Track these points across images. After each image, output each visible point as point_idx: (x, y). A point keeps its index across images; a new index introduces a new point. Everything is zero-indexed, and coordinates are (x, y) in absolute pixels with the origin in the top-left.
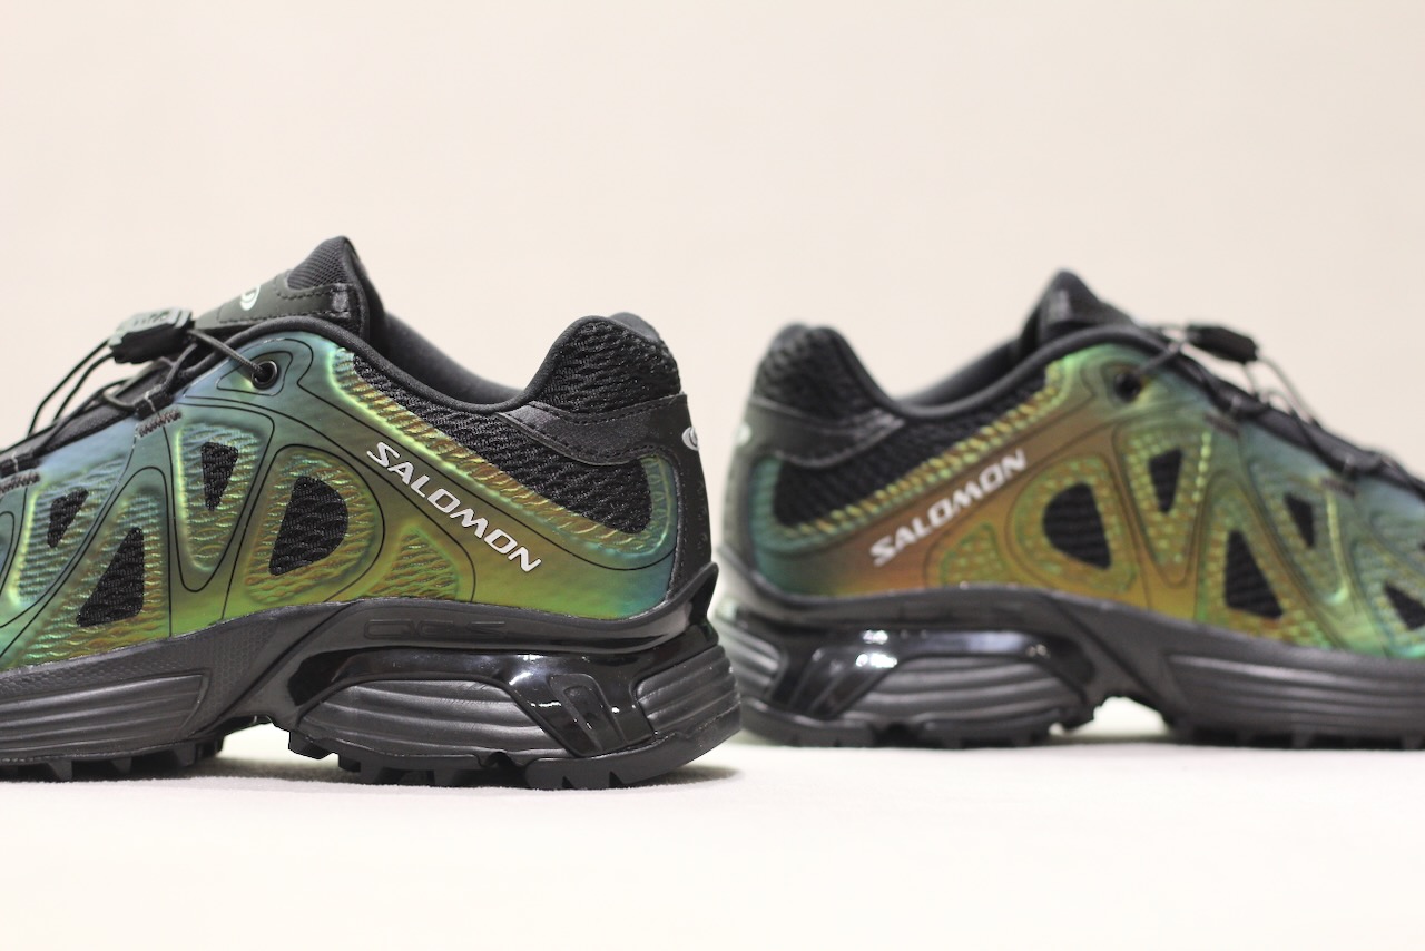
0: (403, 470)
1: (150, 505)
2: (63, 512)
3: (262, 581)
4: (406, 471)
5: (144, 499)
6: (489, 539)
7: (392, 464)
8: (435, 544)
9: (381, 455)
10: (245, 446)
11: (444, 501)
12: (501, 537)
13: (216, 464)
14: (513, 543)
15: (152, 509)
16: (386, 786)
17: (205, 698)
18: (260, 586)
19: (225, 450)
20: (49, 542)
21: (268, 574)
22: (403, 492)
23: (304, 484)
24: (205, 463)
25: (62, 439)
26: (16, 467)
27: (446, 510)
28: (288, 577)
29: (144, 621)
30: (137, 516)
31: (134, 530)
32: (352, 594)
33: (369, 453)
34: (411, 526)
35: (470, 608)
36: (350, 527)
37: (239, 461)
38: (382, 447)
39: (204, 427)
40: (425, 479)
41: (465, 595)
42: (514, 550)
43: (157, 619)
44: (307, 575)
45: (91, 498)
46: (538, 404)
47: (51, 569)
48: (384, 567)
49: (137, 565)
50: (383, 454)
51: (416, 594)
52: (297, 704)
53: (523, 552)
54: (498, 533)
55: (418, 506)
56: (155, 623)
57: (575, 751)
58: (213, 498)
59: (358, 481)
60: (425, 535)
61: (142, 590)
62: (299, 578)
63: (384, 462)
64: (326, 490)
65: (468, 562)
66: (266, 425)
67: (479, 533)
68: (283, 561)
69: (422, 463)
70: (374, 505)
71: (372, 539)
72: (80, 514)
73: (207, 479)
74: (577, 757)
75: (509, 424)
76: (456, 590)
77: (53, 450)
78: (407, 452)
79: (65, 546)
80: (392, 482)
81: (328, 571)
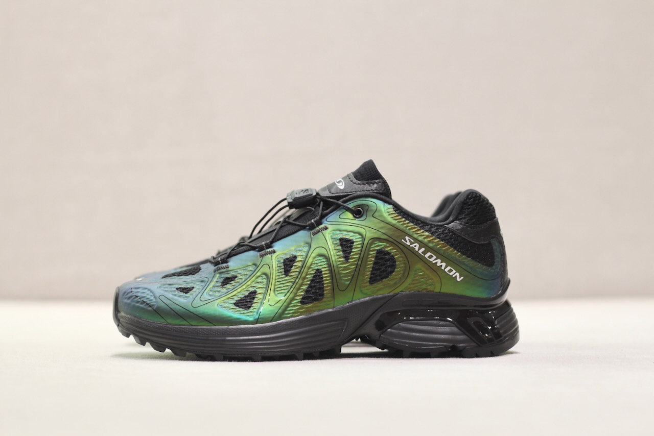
0: (415, 246)
1: (322, 260)
2: (288, 264)
3: (366, 286)
4: (416, 246)
5: (320, 258)
6: (446, 270)
7: (411, 243)
8: (427, 272)
9: (407, 241)
10: (356, 238)
11: (430, 257)
12: (451, 269)
13: (346, 245)
14: (454, 271)
15: (324, 262)
16: (410, 359)
17: (346, 329)
18: (366, 288)
19: (349, 240)
20: (285, 274)
21: (368, 284)
22: (416, 254)
23: (379, 252)
24: (342, 245)
25: (279, 237)
26: (265, 248)
27: (431, 260)
28: (375, 285)
29: (325, 302)
30: (318, 264)
31: (318, 270)
32: (397, 291)
33: (403, 240)
34: (419, 266)
35: (440, 294)
36: (397, 266)
37: (355, 244)
38: (407, 238)
39: (338, 232)
40: (423, 249)
41: (437, 290)
42: (455, 273)
43: (329, 301)
44: (382, 284)
45: (298, 259)
46: (457, 222)
47: (288, 284)
48: (409, 281)
49: (321, 282)
50: (408, 241)
51: (420, 290)
52: (379, 331)
53: (458, 274)
54: (449, 268)
55: (421, 259)
56: (329, 303)
57: (479, 344)
58: (347, 258)
59: (399, 250)
60: (423, 269)
61: (324, 291)
62: (379, 285)
63: (408, 243)
64: (388, 253)
65: (438, 277)
66: (362, 231)
67: (443, 268)
68: (373, 280)
69: (422, 244)
70: (405, 259)
71: (405, 270)
72: (295, 264)
73: (344, 251)
74: (480, 346)
75: (449, 229)
76: (435, 288)
77: (276, 241)
78: (416, 240)
79: (291, 276)
80: (412, 250)
81: (389, 282)
